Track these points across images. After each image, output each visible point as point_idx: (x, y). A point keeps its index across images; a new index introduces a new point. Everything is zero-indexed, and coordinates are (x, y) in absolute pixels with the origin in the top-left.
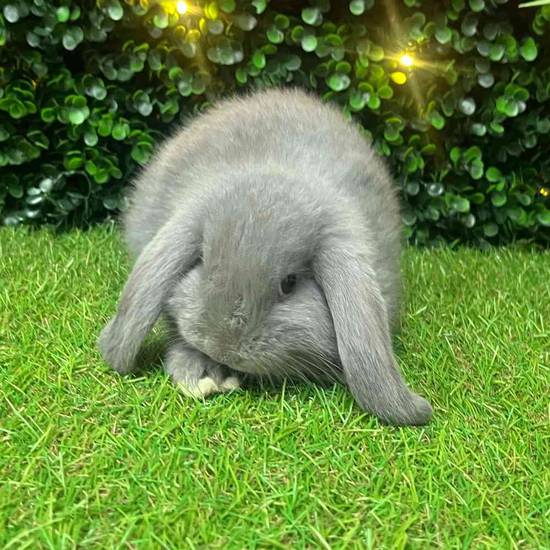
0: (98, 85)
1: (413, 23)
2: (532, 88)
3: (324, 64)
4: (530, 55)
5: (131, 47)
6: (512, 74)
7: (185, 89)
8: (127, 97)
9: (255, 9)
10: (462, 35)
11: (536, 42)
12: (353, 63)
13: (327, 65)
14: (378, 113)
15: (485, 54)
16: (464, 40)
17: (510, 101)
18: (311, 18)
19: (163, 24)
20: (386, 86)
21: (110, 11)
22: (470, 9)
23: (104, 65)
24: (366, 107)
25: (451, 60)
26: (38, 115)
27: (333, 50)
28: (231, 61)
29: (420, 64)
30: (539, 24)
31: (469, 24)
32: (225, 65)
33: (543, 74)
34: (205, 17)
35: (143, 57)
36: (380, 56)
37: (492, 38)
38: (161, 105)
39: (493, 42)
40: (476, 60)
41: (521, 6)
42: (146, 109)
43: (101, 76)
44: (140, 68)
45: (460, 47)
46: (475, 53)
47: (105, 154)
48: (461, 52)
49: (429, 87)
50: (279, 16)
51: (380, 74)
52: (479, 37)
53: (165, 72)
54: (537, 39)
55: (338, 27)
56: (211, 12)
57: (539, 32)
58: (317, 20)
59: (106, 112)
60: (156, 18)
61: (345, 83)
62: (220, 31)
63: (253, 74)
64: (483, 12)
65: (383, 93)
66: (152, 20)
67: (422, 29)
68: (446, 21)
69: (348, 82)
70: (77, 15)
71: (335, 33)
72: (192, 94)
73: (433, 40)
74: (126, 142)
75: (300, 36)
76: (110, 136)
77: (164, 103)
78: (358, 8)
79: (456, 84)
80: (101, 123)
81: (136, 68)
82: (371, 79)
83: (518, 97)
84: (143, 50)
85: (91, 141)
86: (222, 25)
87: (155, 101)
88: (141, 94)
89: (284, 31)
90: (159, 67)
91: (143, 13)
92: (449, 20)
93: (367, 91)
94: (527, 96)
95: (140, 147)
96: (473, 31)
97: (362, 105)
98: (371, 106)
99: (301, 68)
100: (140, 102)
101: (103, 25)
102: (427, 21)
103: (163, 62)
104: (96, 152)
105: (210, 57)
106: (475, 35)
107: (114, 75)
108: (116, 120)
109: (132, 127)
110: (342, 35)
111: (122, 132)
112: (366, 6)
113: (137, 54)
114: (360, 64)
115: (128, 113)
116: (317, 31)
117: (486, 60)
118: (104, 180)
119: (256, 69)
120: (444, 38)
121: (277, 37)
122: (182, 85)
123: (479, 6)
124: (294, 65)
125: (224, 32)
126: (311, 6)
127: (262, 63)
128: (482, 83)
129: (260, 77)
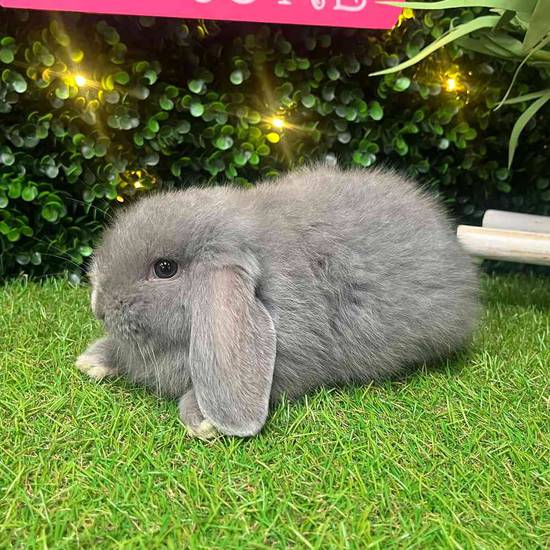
0: (6, 152)
1: (283, 91)
2: (380, 142)
3: (210, 128)
4: (378, 116)
5: (35, 117)
6: (364, 132)
7: (89, 153)
8: (35, 162)
9: (148, 80)
10: (323, 101)
11: (381, 105)
12: (235, 126)
13: (213, 128)
14: (256, 168)
15: (342, 116)
16: (325, 104)
17: (364, 154)
18: (197, 88)
19: (65, 95)
20: (264, 145)
21: (14, 84)
22: (329, 79)
23: (11, 134)
24: (248, 162)
25: (315, 122)
27: (217, 115)
28: (129, 127)
29: (289, 126)
30: (383, 90)
31: (328, 92)
32: (123, 131)
33: (388, 131)
34: (102, 89)
35: (47, 126)
36: (257, 119)
37: (347, 102)
38: (66, 168)
39: (348, 106)
40: (335, 121)
41: (371, 75)
42: (52, 172)
43: (9, 144)
44: (45, 136)
45: (322, 111)
46: (334, 115)
47: (16, 215)
48: (323, 115)
49: (298, 144)
50: (170, 87)
51: (258, 135)
52: (337, 102)
53: (69, 139)
54: (382, 102)
55: (221, 95)
56: (108, 85)
57: (383, 97)
58: (203, 90)
59: (15, 176)
60: (57, 90)
61: (229, 143)
62: (117, 101)
63: (149, 138)
64: (338, 80)
65: (261, 151)
66: (54, 92)
67: (291, 97)
68: (309, 89)
69: (232, 142)
71: (218, 100)
72: (95, 157)
73: (300, 105)
74: (35, 203)
75: (190, 103)
76: (20, 198)
77: (68, 166)
78: (237, 79)
79: (320, 142)
80: (10, 187)
81: (40, 136)
82: (251, 139)
83: (370, 151)
84: (47, 120)
85: (2, 204)
86: (118, 96)
87: (60, 165)
88: (47, 159)
89: (174, 100)
90: (63, 135)
91: (46, 86)
92: (312, 88)
93: (248, 150)
94: (377, 150)
95: (49, 206)
96: (332, 96)
97: (245, 162)
98: (252, 162)
99: (190, 131)
100: (47, 166)
101: (8, 98)
102: (295, 90)
103: (66, 129)
104: (8, 213)
105: (110, 124)
106: (334, 100)
107: (21, 143)
108: (24, 184)
109: (40, 190)
110: (224, 102)
111: (30, 194)
112: (244, 77)
113: (41, 123)
114: (242, 127)
115: (36, 177)
116: (202, 99)
117: (344, 120)
118: (15, 239)
119: (152, 133)
120: (309, 103)
121: (168, 106)
122: (85, 150)
123: (336, 76)
124: (185, 129)
125: (120, 102)
126: (196, 78)
127: (156, 128)
128: (341, 140)
129: (155, 140)
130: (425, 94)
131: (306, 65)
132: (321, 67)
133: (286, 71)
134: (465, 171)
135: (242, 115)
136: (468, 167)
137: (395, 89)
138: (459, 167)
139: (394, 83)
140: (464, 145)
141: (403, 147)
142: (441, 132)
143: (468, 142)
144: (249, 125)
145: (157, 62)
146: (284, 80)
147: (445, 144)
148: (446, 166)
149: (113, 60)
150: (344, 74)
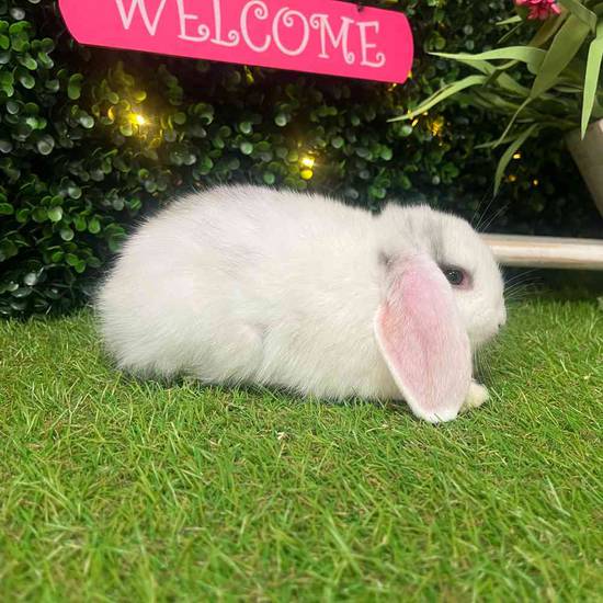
1: (316, 134)
3: (257, 165)
4: (388, 156)
5: (99, 153)
7: (151, 187)
8: (102, 195)
9: (206, 120)
10: (348, 143)
13: (259, 165)
15: (362, 156)
16: (349, 146)
17: (379, 188)
18: (247, 129)
19: (128, 133)
20: (302, 180)
21: (81, 120)
22: (351, 124)
23: (77, 169)
25: (342, 161)
26: (13, 216)
27: (262, 154)
30: (391, 135)
31: (351, 135)
34: (163, 128)
35: (109, 162)
36: (295, 159)
37: (366, 144)
39: (366, 147)
40: (356, 160)
41: (389, 121)
42: (119, 205)
43: (75, 179)
44: (109, 171)
45: (347, 151)
46: (355, 155)
51: (296, 172)
52: (357, 144)
53: (132, 175)
55: (265, 136)
57: (391, 141)
58: (251, 131)
59: (82, 210)
60: (122, 127)
62: (173, 140)
63: (203, 173)
64: (359, 126)
66: (118, 129)
67: (324, 138)
68: (336, 133)
70: (44, 125)
71: (263, 140)
72: (156, 191)
73: (330, 145)
74: (100, 235)
75: (239, 144)
76: (87, 231)
79: (345, 177)
80: (75, 220)
83: (383, 185)
84: (111, 156)
85: (67, 236)
86: (175, 134)
87: (123, 199)
89: (225, 140)
90: (126, 170)
91: (110, 123)
92: (338, 132)
94: (388, 185)
95: (114, 238)
96: (354, 139)
99: (239, 168)
100: (113, 199)
102: (326, 133)
103: (128, 164)
104: (73, 245)
106: (356, 142)
107: (87, 177)
110: (269, 141)
111: (96, 226)
112: (287, 120)
113: (105, 159)
115: (101, 211)
116: (248, 139)
117: (362, 159)
118: (82, 270)
119: (206, 169)
120: (338, 144)
122: (148, 184)
123: (357, 122)
124: (235, 165)
125: (177, 141)
126: (247, 120)
127: (211, 165)
128: (361, 176)
129: (210, 175)
131: (334, 112)
132: (345, 115)
133: (318, 117)
135: (282, 153)
137: (401, 134)
139: (399, 129)
140: (450, 181)
141: (407, 183)
142: (434, 170)
143: (453, 179)
144: (289, 163)
145: (210, 105)
146: (316, 124)
147: (437, 180)
149: (171, 101)
150: (363, 121)
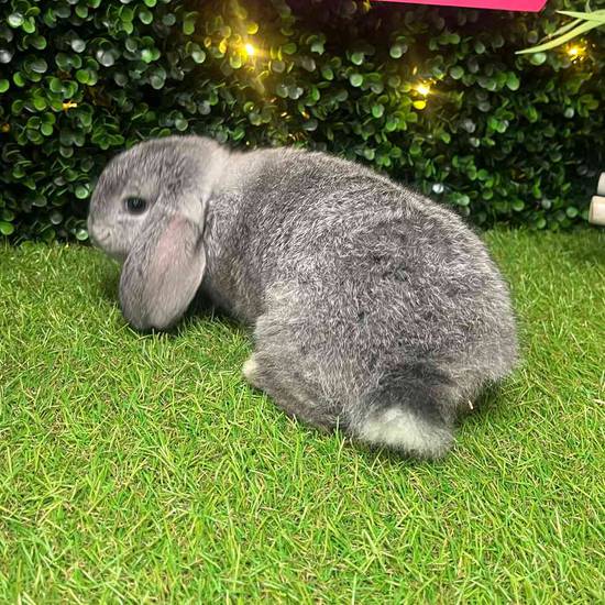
0: (179, 117)
1: (433, 64)
3: (366, 96)
4: (514, 86)
7: (256, 119)
10: (468, 73)
11: (517, 77)
12: (390, 96)
13: (368, 97)
15: (483, 86)
16: (470, 76)
17: (500, 121)
18: (359, 60)
19: (237, 65)
21: (193, 55)
22: (475, 52)
23: (186, 102)
25: (460, 91)
27: (373, 85)
28: (296, 97)
30: (520, 62)
31: (474, 64)
32: (291, 99)
34: (272, 60)
36: (408, 88)
37: (490, 74)
38: (232, 132)
39: (490, 77)
40: (477, 91)
43: (182, 109)
44: (215, 103)
45: (467, 81)
46: (476, 85)
48: (468, 85)
49: (441, 110)
50: (335, 58)
51: (408, 102)
52: (480, 73)
53: (238, 106)
54: (518, 73)
55: (378, 67)
57: (520, 69)
58: (363, 62)
60: (231, 60)
62: (281, 71)
63: (309, 105)
64: (483, 54)
65: (410, 117)
66: (228, 62)
67: (442, 69)
68: (456, 61)
69: (383, 109)
70: (158, 57)
71: (375, 71)
72: (262, 124)
73: (448, 77)
75: (350, 74)
78: (397, 53)
79: (461, 109)
81: (211, 102)
82: (401, 107)
83: (505, 118)
84: (220, 88)
86: (283, 65)
87: (227, 129)
89: (335, 71)
90: (232, 102)
91: (221, 56)
92: (458, 60)
93: (399, 117)
94: (512, 117)
96: (476, 69)
97: (394, 128)
99: (348, 99)
100: (217, 131)
102: (444, 62)
103: (234, 97)
106: (478, 72)
107: (194, 109)
110: (380, 72)
112: (403, 52)
114: (395, 96)
116: (361, 70)
117: (484, 90)
119: (313, 101)
120: (457, 75)
121: (330, 76)
122: (252, 116)
123: (481, 50)
124: (343, 97)
125: (286, 71)
126: (359, 51)
127: (317, 96)
128: (481, 108)
129: (316, 106)
130: (556, 68)
131: (456, 40)
132: (469, 42)
133: (438, 45)
134: (583, 136)
135: (394, 83)
136: (587, 132)
137: (532, 62)
138: (580, 133)
139: (531, 57)
140: (587, 115)
141: (534, 115)
142: (568, 102)
143: (590, 111)
144: (401, 94)
145: (322, 35)
146: (435, 53)
147: (570, 113)
148: (568, 131)
149: (282, 31)
150: (489, 48)
